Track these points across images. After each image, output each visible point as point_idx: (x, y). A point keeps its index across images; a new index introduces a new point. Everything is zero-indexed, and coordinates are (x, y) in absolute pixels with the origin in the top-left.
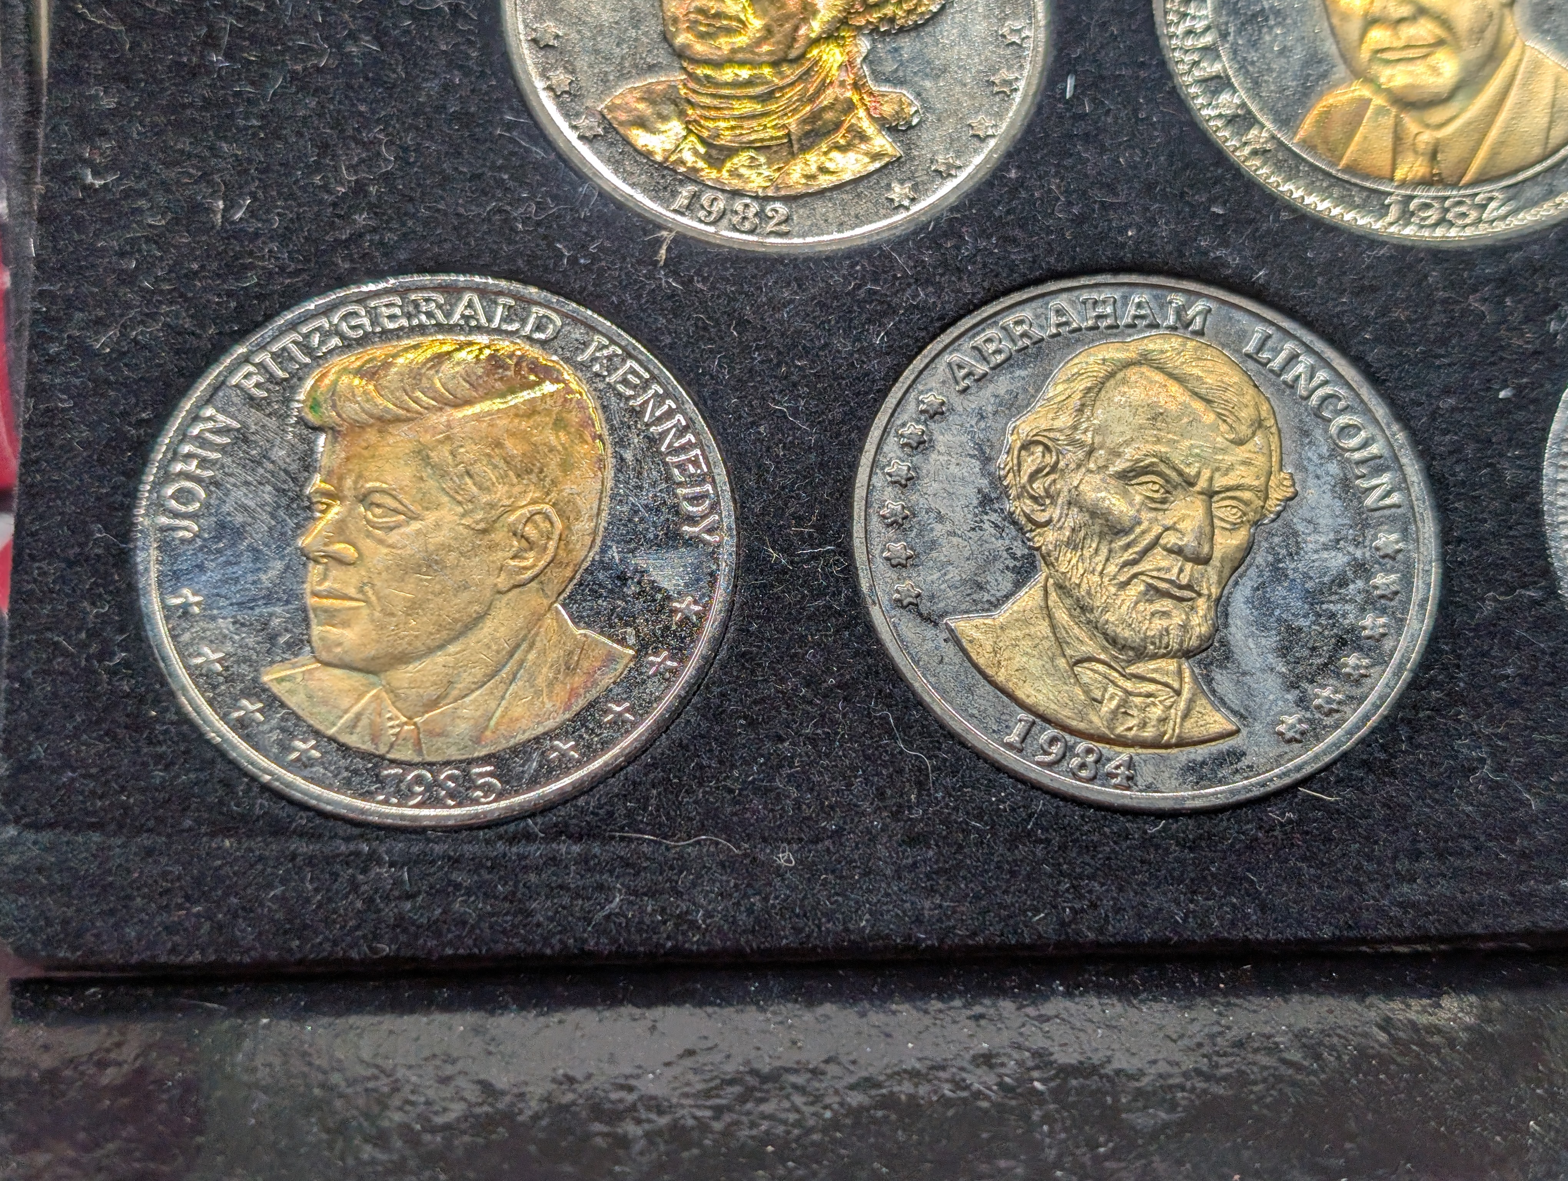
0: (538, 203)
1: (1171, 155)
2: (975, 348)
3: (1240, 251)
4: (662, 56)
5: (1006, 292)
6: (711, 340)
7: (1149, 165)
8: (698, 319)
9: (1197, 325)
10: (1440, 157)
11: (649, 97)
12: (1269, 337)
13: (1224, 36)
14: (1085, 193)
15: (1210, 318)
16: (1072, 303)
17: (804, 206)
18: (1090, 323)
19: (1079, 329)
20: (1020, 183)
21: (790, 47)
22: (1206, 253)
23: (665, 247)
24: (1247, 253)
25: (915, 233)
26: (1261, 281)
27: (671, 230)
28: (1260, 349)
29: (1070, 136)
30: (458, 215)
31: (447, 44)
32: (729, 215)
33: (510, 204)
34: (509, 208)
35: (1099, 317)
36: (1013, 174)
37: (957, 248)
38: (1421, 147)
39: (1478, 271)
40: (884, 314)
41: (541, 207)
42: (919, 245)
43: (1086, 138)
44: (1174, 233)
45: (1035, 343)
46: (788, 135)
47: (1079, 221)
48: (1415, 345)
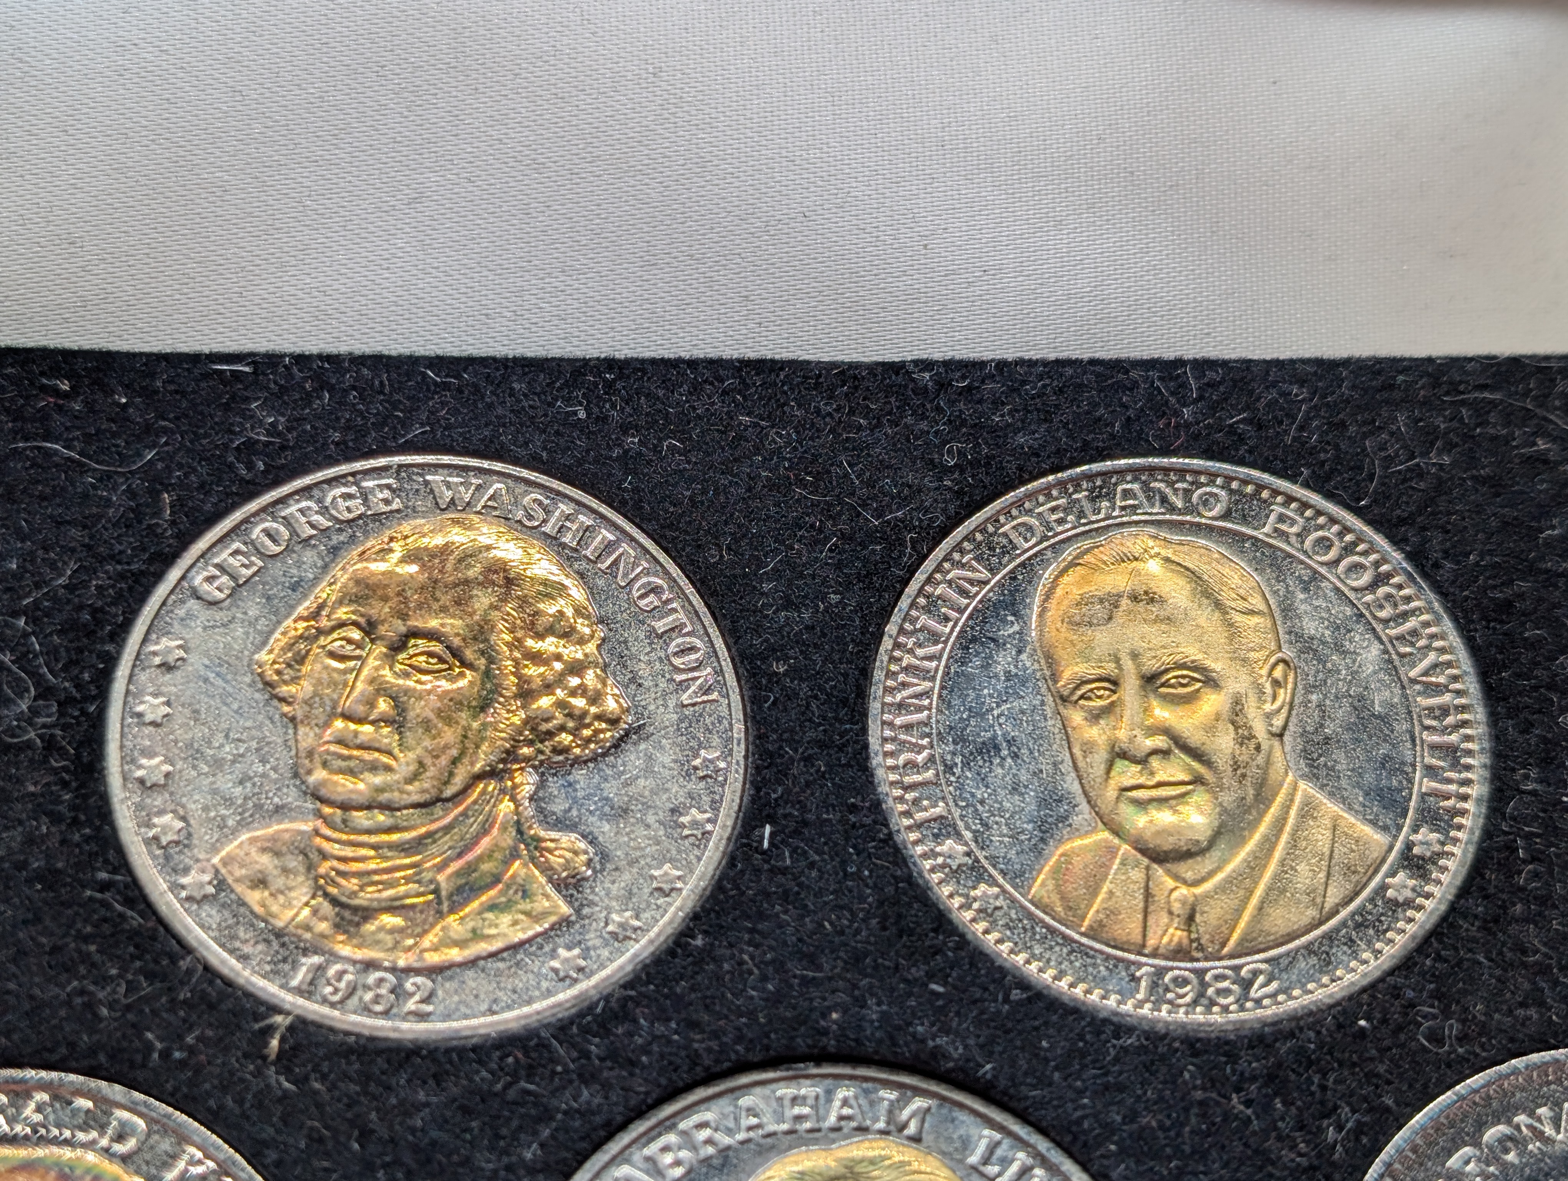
0: (128, 982)
1: (884, 918)
2: (648, 1159)
3: (963, 1040)
4: (291, 796)
5: (689, 1088)
6: (327, 1155)
7: (858, 932)
8: (312, 1129)
9: (912, 1129)
10: (1198, 918)
11: (273, 848)
12: (998, 1144)
13: (949, 768)
14: (783, 964)
15: (928, 1118)
16: (766, 1099)
17: (451, 978)
18: (785, 1127)
19: (774, 1134)
20: (707, 952)
21: (446, 783)
22: (923, 1041)
23: (278, 1036)
24: (971, 1042)
25: (581, 1015)
26: (989, 1076)
27: (288, 1013)
28: (986, 1161)
29: (767, 895)
30: (32, 997)
31: (35, 784)
32: (359, 993)
33: (95, 983)
34: (92, 988)
35: (799, 1118)
36: (699, 942)
37: (630, 1034)
38: (1176, 907)
39: (1242, 1065)
40: (539, 1120)
41: (132, 987)
42: (585, 1031)
43: (785, 896)
44: (885, 1017)
45: (721, 1151)
46: (436, 892)
47: (775, 999)
48: (1170, 1159)
